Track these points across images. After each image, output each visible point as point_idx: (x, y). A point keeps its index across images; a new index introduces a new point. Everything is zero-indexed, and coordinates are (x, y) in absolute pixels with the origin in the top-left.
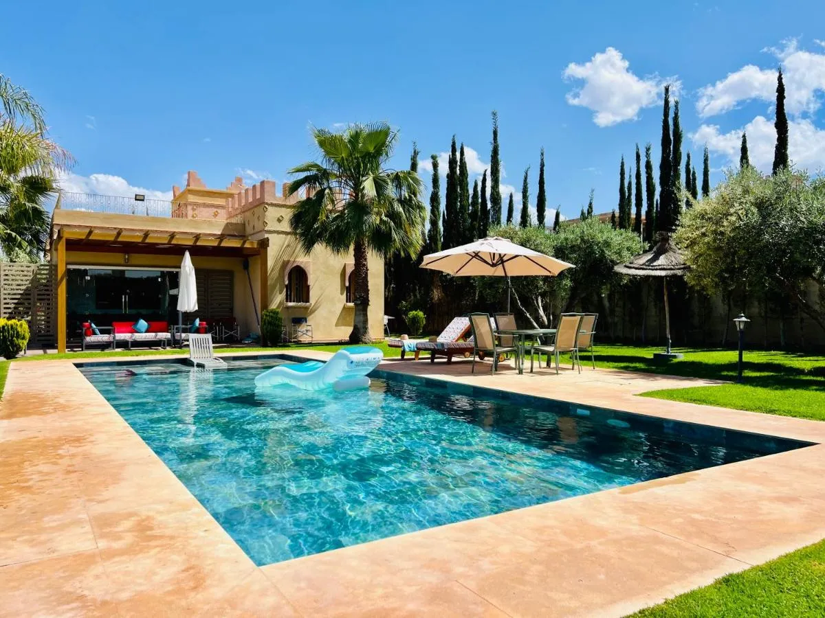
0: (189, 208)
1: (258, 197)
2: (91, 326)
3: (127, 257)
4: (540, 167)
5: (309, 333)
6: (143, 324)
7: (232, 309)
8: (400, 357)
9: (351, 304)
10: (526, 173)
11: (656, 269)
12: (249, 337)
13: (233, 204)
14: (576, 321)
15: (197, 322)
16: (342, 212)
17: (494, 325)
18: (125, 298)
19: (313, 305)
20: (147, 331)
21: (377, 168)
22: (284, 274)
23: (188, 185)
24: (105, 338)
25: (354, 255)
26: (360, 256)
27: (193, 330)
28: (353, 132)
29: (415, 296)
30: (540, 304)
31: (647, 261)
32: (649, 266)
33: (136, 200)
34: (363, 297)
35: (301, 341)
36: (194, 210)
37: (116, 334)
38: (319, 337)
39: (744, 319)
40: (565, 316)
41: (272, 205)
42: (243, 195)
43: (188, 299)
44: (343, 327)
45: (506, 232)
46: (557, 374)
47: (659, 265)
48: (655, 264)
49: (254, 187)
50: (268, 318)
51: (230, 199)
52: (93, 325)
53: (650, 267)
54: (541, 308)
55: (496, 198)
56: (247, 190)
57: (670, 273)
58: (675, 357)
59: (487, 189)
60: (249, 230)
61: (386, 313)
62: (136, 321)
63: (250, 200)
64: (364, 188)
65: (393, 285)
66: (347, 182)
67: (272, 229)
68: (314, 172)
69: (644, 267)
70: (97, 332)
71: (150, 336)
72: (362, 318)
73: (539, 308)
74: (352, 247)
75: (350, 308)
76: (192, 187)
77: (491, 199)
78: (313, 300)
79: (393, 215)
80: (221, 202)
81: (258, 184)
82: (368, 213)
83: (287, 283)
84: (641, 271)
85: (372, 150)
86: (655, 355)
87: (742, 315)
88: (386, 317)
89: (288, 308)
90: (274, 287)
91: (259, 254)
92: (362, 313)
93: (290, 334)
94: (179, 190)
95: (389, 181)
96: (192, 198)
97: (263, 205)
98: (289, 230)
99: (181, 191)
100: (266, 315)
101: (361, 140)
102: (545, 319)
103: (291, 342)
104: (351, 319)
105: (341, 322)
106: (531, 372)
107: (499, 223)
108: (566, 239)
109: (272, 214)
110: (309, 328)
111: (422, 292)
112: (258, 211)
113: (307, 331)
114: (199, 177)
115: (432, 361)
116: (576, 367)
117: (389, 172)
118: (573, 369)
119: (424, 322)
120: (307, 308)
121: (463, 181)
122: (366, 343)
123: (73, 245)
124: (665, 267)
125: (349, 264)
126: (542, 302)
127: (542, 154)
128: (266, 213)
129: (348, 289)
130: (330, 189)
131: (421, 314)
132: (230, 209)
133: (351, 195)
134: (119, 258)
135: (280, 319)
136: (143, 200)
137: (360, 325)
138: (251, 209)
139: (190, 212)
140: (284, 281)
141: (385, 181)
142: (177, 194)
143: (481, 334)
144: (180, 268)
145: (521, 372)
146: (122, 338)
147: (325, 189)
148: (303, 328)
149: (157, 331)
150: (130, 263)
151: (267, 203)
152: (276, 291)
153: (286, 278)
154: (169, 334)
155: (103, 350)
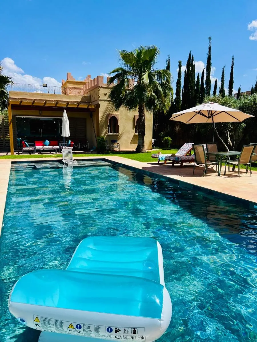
0: (68, 90)
1: (96, 84)
2: (25, 143)
3: (40, 112)
4: (231, 66)
5: (118, 147)
6: (47, 142)
7: (85, 136)
9: (137, 134)
10: (224, 69)
12: (92, 148)
13: (86, 88)
15: (70, 142)
16: (133, 90)
17: (205, 148)
18: (41, 130)
19: (120, 134)
20: (49, 145)
21: (150, 69)
22: (107, 120)
23: (67, 79)
24: (31, 148)
25: (139, 111)
26: (141, 112)
27: (68, 145)
28: (139, 51)
29: (167, 130)
30: (229, 136)
33: (43, 86)
34: (142, 131)
35: (115, 150)
36: (70, 90)
37: (36, 146)
38: (123, 149)
41: (102, 87)
42: (90, 83)
43: (66, 132)
44: (133, 145)
45: (213, 100)
46: (239, 176)
49: (94, 79)
51: (85, 85)
52: (26, 143)
54: (229, 138)
55: (208, 82)
56: (91, 81)
59: (204, 77)
60: (92, 99)
61: (153, 138)
62: (45, 141)
63: (93, 85)
64: (143, 78)
65: (157, 124)
66: (136, 75)
67: (102, 99)
68: (120, 72)
70: (28, 145)
71: (50, 147)
72: (141, 141)
73: (228, 137)
74: (138, 107)
75: (136, 136)
76: (69, 80)
77: (206, 83)
78: (120, 132)
79: (157, 92)
80: (81, 86)
81: (96, 78)
82: (145, 91)
83: (109, 124)
85: (148, 59)
88: (153, 140)
89: (109, 135)
90: (103, 126)
91: (95, 111)
92: (141, 138)
93: (110, 147)
94: (64, 81)
95: (155, 75)
96: (69, 85)
97: (98, 88)
98: (109, 99)
99: (65, 82)
100: (99, 140)
101: (142, 54)
102: (231, 143)
103: (110, 151)
104: (137, 141)
105: (133, 142)
106: (225, 175)
107: (209, 95)
108: (245, 103)
109: (102, 92)
110: (118, 145)
111: (171, 127)
112: (96, 90)
113: (118, 146)
114: (72, 75)
115: (173, 165)
116: (249, 171)
117: (156, 70)
118: (247, 173)
119: (171, 143)
120: (117, 136)
121: (192, 73)
122: (143, 153)
123: (15, 107)
125: (136, 115)
126: (230, 134)
127: (233, 59)
128: (99, 92)
129: (136, 127)
130: (127, 79)
131: (169, 138)
132: (85, 90)
133: (138, 82)
134: (37, 112)
135: (105, 141)
136: (46, 86)
137: (141, 144)
138: (93, 90)
139: (68, 92)
141: (153, 75)
142: (63, 83)
143: (198, 153)
144: (62, 117)
145: (219, 175)
146: (39, 148)
147: (125, 79)
148: (115, 145)
149: (53, 145)
150: (42, 115)
151: (100, 87)
152: (104, 128)
153: (108, 122)
154: (58, 147)
155: (30, 153)
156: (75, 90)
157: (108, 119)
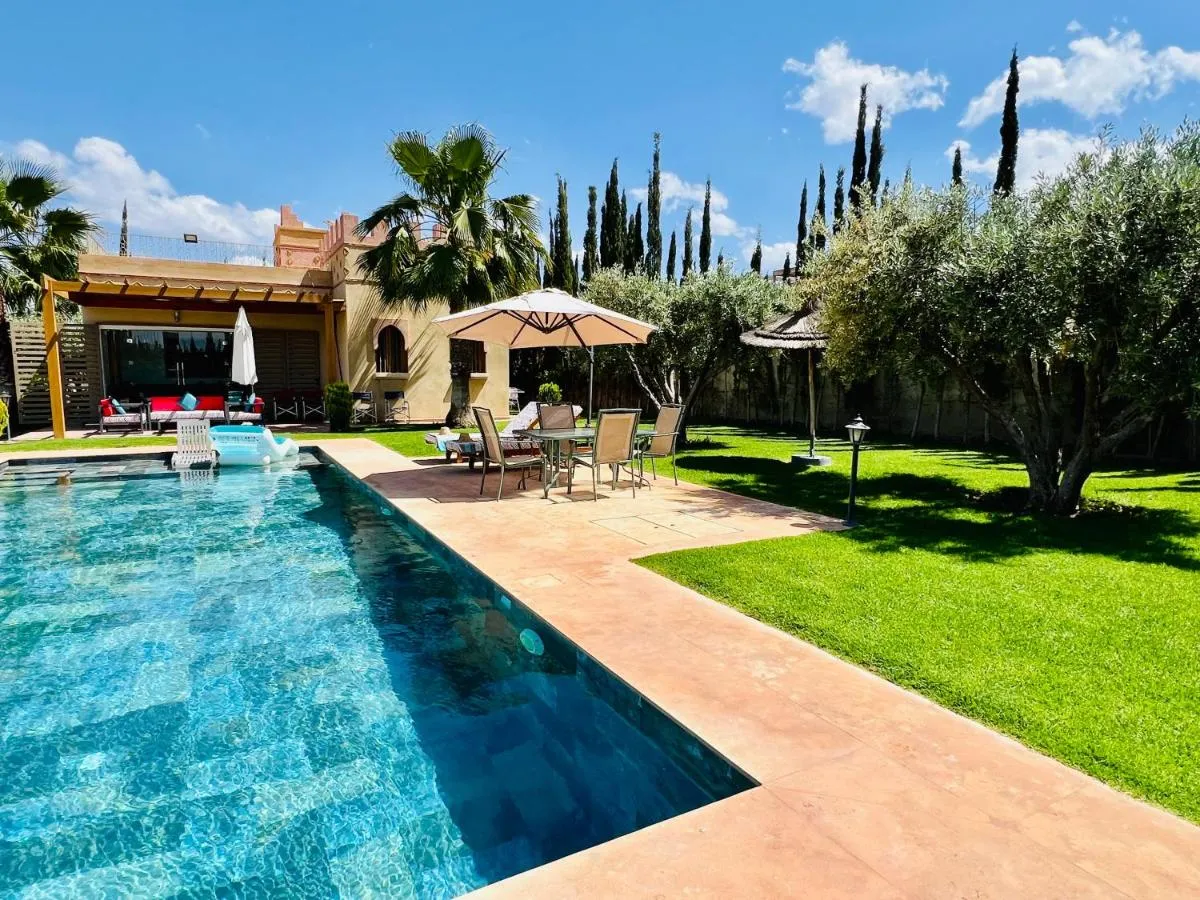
2: (112, 403)
3: (177, 314)
5: (407, 412)
6: (190, 399)
8: (444, 457)
11: (789, 339)
13: (324, 247)
14: (629, 420)
15: (252, 398)
18: (180, 365)
19: (411, 376)
20: (197, 408)
22: (372, 335)
24: (130, 418)
31: (780, 327)
32: (780, 333)
33: (186, 241)
34: (461, 367)
35: (396, 421)
36: (288, 255)
37: (152, 413)
39: (860, 426)
40: (607, 413)
41: (354, 247)
42: (329, 234)
43: (245, 368)
47: (795, 333)
48: (788, 331)
49: (337, 223)
50: (331, 395)
51: (320, 240)
52: (116, 403)
53: (782, 336)
55: (654, 238)
56: (331, 227)
57: (809, 344)
58: (817, 462)
60: (334, 280)
61: (511, 385)
62: (182, 395)
63: (335, 240)
67: (355, 278)
69: (775, 335)
70: (121, 409)
71: (196, 415)
72: (460, 394)
76: (286, 225)
78: (412, 370)
80: (314, 243)
81: (339, 220)
83: (376, 347)
84: (770, 340)
86: (795, 459)
87: (859, 419)
88: (515, 391)
89: (379, 379)
90: (358, 353)
92: (460, 387)
96: (285, 240)
97: (344, 247)
109: (350, 258)
110: (406, 405)
112: (341, 254)
113: (404, 408)
115: (471, 465)
120: (404, 380)
124: (802, 335)
128: (347, 258)
131: (555, 387)
132: (322, 254)
134: (169, 315)
135: (348, 396)
136: (196, 242)
137: (459, 404)
138: (335, 252)
140: (373, 346)
143: (491, 440)
144: (233, 327)
146: (158, 418)
148: (399, 403)
149: (206, 408)
150: (182, 322)
151: (349, 246)
152: (361, 356)
153: (376, 341)
154: (222, 412)
155: (126, 433)
156: (305, 254)
157: (375, 333)
